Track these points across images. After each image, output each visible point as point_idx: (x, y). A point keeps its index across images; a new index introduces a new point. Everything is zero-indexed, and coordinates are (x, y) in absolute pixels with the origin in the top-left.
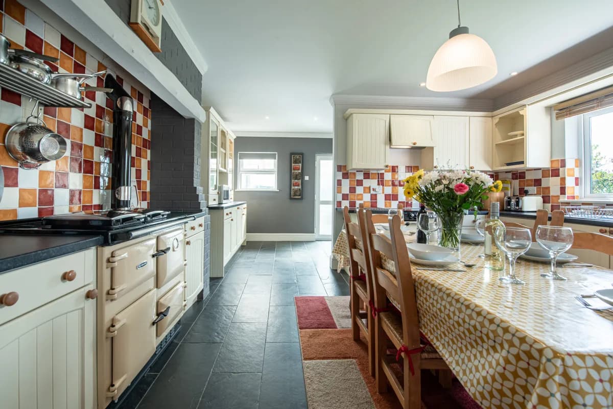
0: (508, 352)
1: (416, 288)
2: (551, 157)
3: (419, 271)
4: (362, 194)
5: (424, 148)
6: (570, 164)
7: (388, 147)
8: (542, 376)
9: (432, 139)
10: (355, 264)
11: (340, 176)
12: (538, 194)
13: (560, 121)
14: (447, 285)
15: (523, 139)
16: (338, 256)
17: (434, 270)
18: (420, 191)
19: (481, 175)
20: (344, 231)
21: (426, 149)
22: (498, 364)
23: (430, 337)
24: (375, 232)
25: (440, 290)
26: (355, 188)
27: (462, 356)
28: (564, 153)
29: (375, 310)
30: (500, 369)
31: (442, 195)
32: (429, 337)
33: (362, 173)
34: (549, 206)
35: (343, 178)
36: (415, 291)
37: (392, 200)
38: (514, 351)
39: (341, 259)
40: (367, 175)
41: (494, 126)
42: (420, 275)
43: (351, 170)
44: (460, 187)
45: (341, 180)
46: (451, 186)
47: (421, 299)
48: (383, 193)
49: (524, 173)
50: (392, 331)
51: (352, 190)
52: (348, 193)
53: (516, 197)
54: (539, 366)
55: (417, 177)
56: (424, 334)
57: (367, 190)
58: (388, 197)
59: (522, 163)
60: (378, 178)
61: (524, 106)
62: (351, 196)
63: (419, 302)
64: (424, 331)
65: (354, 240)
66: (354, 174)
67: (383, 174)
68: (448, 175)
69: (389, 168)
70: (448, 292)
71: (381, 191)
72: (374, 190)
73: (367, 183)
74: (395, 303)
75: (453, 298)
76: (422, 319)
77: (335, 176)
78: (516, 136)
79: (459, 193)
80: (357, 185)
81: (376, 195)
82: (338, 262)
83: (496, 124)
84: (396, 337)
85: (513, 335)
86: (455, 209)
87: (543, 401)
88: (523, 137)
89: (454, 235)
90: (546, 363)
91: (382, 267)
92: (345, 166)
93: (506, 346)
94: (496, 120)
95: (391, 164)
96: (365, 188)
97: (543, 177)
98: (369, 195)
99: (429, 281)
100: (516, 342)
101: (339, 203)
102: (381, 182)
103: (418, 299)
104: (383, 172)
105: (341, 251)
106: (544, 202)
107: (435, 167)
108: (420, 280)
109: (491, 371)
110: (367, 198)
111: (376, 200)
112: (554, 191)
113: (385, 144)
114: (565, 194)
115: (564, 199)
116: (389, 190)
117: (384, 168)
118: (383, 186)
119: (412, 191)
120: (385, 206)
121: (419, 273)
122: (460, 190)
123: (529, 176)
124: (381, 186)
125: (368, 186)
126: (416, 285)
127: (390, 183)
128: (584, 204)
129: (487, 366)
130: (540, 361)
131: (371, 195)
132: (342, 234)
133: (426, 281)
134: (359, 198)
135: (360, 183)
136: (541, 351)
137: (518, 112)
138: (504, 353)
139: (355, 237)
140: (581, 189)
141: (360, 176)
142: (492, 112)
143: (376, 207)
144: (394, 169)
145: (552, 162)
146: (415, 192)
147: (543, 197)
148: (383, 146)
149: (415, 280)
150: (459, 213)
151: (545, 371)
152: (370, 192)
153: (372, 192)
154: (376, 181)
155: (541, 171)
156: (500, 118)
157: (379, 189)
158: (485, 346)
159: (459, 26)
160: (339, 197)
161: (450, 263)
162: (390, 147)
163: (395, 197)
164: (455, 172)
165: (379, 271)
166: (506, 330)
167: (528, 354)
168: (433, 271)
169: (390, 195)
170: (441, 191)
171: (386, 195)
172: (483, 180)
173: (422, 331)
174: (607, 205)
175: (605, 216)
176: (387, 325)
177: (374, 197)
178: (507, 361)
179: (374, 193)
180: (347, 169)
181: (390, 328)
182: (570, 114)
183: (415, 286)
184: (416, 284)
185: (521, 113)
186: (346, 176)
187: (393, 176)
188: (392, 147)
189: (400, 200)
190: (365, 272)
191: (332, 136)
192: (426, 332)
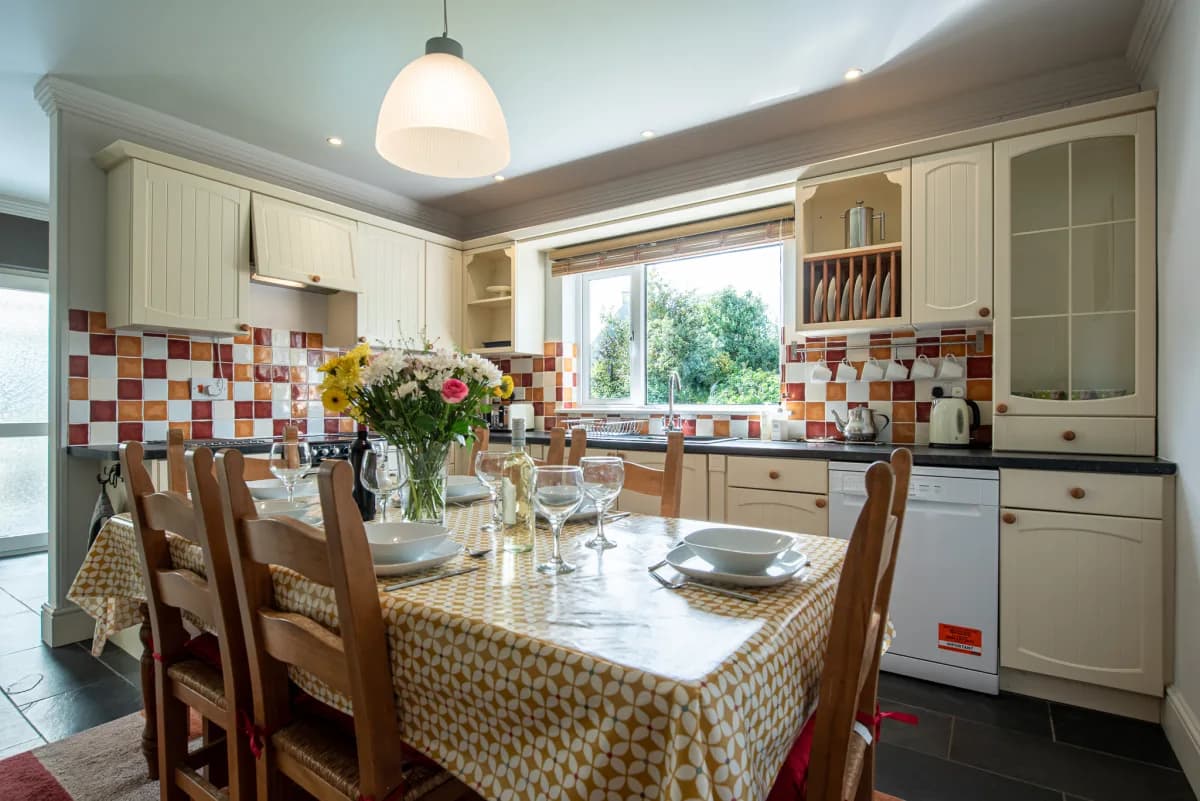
0: (615, 719)
1: (392, 641)
2: (545, 339)
3: (392, 594)
4: (164, 403)
5: (335, 292)
6: (568, 351)
7: (245, 277)
8: (678, 742)
9: (354, 276)
10: (170, 617)
11: (80, 344)
12: (527, 400)
13: (556, 278)
14: (467, 613)
15: (510, 300)
16: (93, 602)
17: (422, 583)
18: (361, 394)
19: (483, 362)
20: (124, 521)
21: (339, 294)
22: (596, 750)
23: (432, 747)
24: (253, 513)
25: (457, 630)
26: (138, 385)
27: (515, 761)
28: (560, 334)
29: (257, 731)
30: (601, 760)
31: (413, 405)
32: (428, 749)
33: (165, 341)
34: (542, 419)
35: (94, 351)
36: (389, 648)
37: (257, 417)
38: (625, 713)
39: (105, 610)
40: (180, 347)
41: (466, 269)
42: (399, 605)
43: (125, 328)
44: (454, 388)
45: (85, 359)
46: (430, 385)
47: (408, 663)
48: (230, 397)
49: (508, 361)
50: (317, 771)
51: (130, 389)
52: (114, 397)
53: (498, 406)
54: (668, 727)
55: (357, 361)
56: (413, 745)
57: (183, 391)
58: (243, 410)
59: (508, 343)
60: (216, 358)
61: (512, 241)
62: (127, 410)
63: (399, 672)
64: (412, 738)
65: (167, 544)
66: (137, 341)
67: (230, 346)
68: (424, 359)
69: (248, 333)
70: (476, 630)
71: (225, 393)
72: (201, 389)
73: (178, 370)
74: (324, 694)
75: (489, 640)
76: (404, 712)
77: (58, 343)
78: (498, 294)
79: (451, 401)
80: (146, 376)
81: (209, 404)
82: (94, 621)
83: (469, 266)
84: (332, 782)
85: (621, 682)
86: (436, 436)
87: (688, 788)
88: (509, 297)
89: (435, 492)
90: (681, 716)
91: (276, 608)
92: (103, 316)
93: (610, 709)
94: (469, 259)
95: (253, 323)
96: (172, 384)
97: (534, 371)
98: (188, 404)
99: (426, 614)
100: (627, 693)
101: (80, 432)
102: (224, 367)
103: (397, 665)
104: (229, 341)
105: (105, 586)
106: (537, 413)
107: (361, 340)
108: (402, 619)
109: (584, 772)
110: (181, 412)
111: (210, 417)
112: (549, 396)
113: (239, 268)
114: (561, 400)
115: (560, 408)
116: (246, 391)
117: (234, 331)
118: (230, 379)
119: (341, 395)
120: (238, 433)
121: (398, 600)
122: (454, 394)
123: (516, 368)
124: (226, 381)
125: (185, 379)
126: (391, 632)
127: (250, 373)
128: (585, 415)
129: (573, 766)
130: (669, 717)
131: (195, 404)
132: (109, 532)
133: (418, 617)
134: (151, 412)
135: (156, 369)
136: (669, 697)
137: (502, 251)
138: (607, 724)
139: (169, 535)
140: (579, 391)
141: (157, 350)
142: (463, 240)
143: (210, 436)
144: (260, 337)
145: (546, 345)
146: (351, 399)
147: (534, 405)
148: (230, 272)
149: (387, 623)
150: (444, 442)
151: (683, 731)
152: (190, 397)
153: (197, 396)
154: (209, 366)
155: (531, 361)
156: (476, 256)
157: (218, 388)
158: (566, 723)
159: (445, 34)
160: (80, 412)
161: (445, 560)
162: (252, 281)
163: (263, 409)
164: (439, 354)
165: (269, 619)
166: (607, 676)
167: (651, 710)
168: (421, 586)
169: (251, 403)
170: (409, 395)
171: (238, 405)
172: (487, 374)
173: (407, 741)
174: (609, 416)
175: (610, 434)
176: (301, 761)
177: (203, 410)
178: (613, 738)
179: (202, 398)
180: (110, 325)
181: (310, 767)
182: (569, 270)
183: (388, 635)
184: (392, 630)
185: (508, 253)
186: (104, 344)
187: (256, 353)
188: (255, 277)
189: (276, 415)
190: (218, 630)
191: (49, 215)
192: (417, 737)
